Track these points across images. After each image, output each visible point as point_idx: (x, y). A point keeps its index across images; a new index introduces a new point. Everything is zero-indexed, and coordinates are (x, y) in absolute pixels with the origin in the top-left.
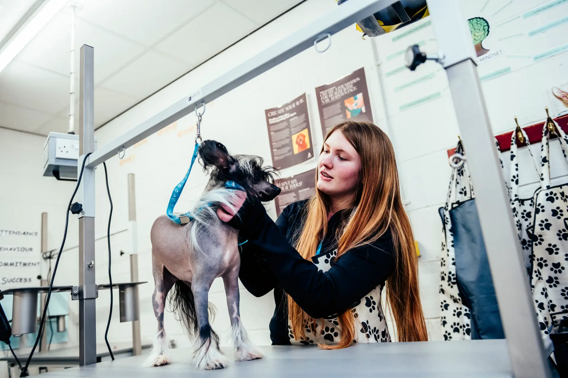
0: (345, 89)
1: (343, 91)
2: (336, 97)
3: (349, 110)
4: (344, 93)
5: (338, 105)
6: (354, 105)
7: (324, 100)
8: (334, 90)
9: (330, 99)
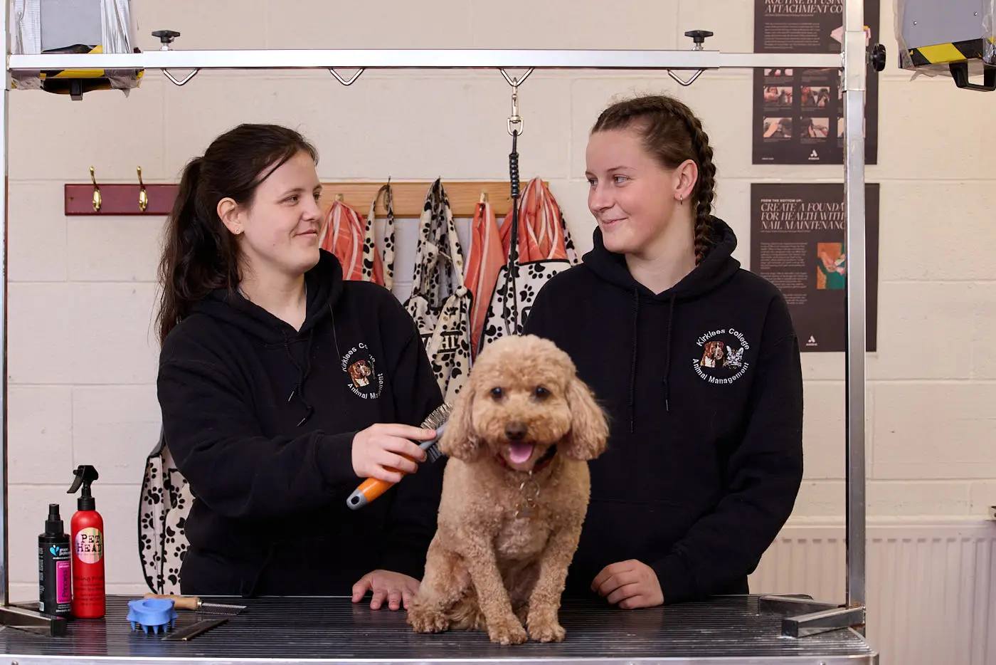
0: (824, 216)
1: (819, 219)
2: (800, 226)
3: (824, 270)
4: (821, 225)
5: (800, 248)
6: (838, 262)
7: (768, 223)
8: (798, 206)
9: (783, 224)
